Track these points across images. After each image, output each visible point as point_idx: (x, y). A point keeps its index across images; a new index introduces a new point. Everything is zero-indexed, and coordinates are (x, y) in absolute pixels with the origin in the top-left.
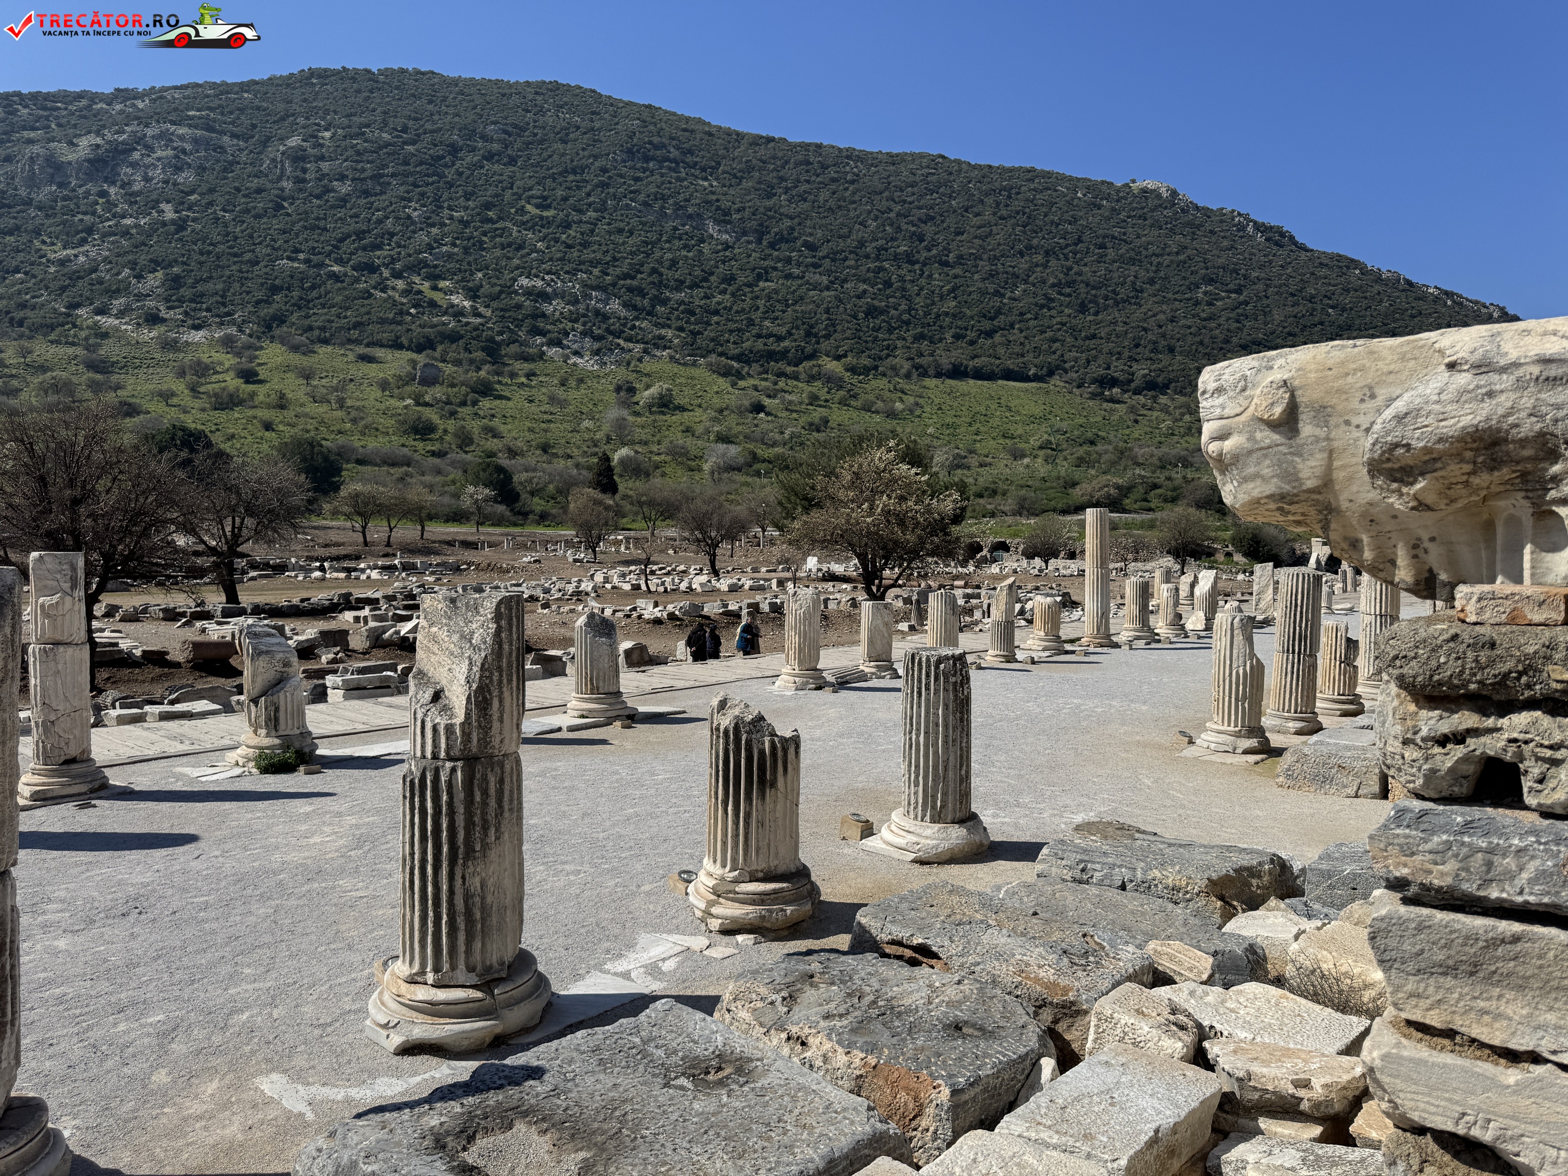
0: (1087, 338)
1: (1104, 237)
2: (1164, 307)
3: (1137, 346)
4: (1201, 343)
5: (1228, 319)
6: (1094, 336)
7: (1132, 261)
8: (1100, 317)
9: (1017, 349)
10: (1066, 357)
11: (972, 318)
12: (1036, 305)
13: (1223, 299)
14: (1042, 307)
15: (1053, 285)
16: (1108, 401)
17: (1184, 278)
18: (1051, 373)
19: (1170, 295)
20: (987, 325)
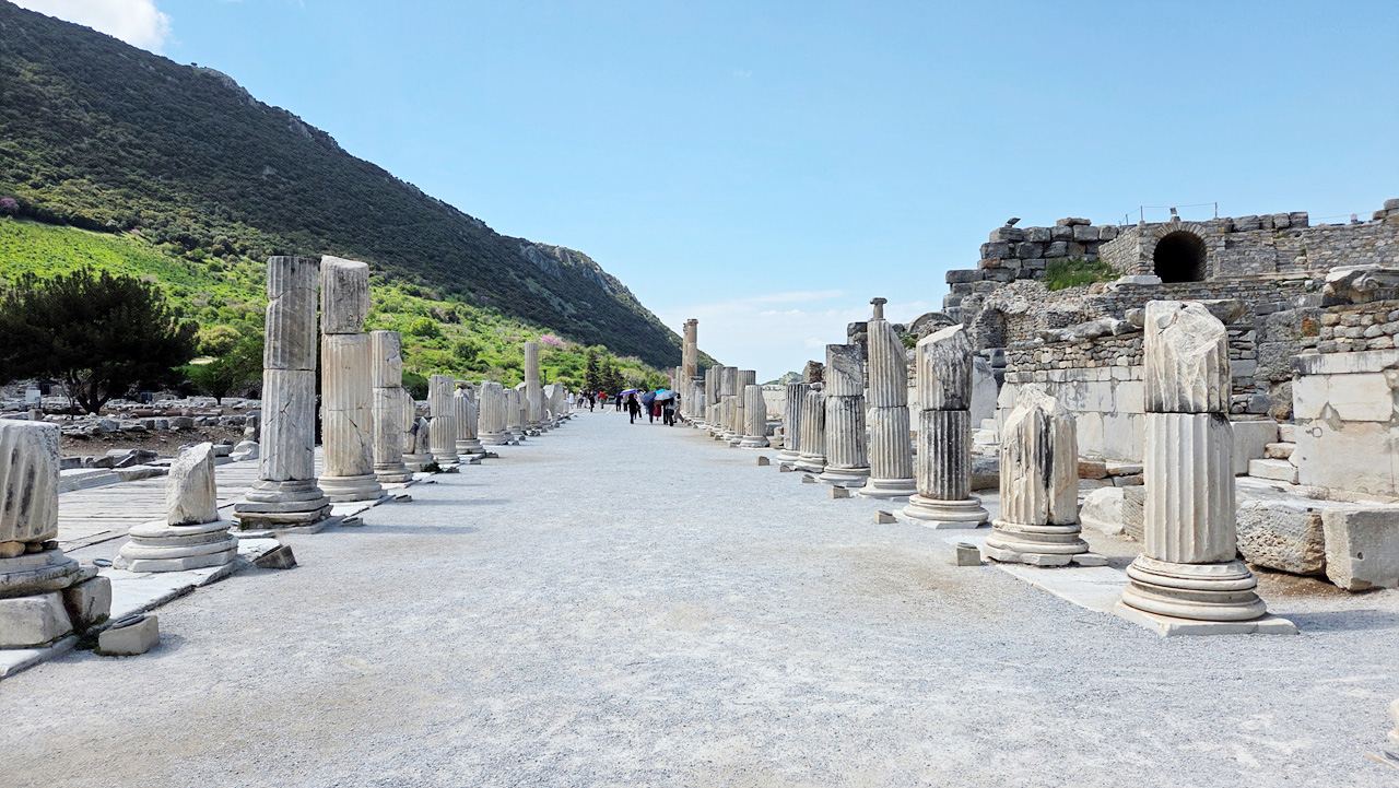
0: (161, 200)
1: (171, 110)
2: (234, 183)
3: (212, 213)
4: (270, 218)
5: (291, 201)
6: (170, 199)
7: (199, 137)
8: (174, 182)
9: (91, 199)
10: (142, 214)
11: (36, 161)
12: (107, 160)
13: (284, 183)
14: (113, 163)
15: (122, 146)
16: (189, 259)
17: (249, 160)
18: (130, 226)
19: (239, 173)
20: (53, 170)
